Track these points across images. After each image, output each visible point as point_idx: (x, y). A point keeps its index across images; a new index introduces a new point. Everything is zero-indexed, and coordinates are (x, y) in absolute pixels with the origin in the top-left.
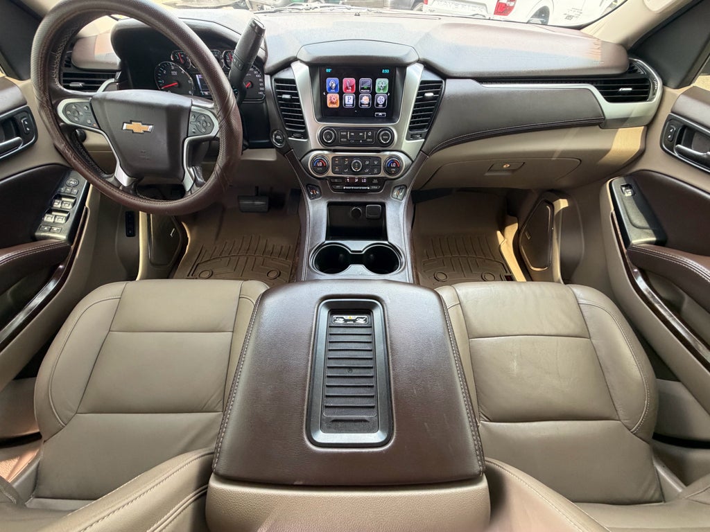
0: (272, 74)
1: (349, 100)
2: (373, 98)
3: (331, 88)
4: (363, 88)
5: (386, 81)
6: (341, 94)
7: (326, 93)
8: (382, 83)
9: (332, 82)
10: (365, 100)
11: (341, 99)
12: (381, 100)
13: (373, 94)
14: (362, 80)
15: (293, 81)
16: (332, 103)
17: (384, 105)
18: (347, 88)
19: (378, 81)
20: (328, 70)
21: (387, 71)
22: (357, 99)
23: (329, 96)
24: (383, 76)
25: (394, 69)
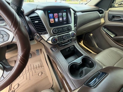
0: (28, 16)
1: (57, 20)
2: (63, 19)
3: (51, 17)
4: (60, 16)
5: (65, 13)
6: (54, 19)
7: (50, 19)
8: (64, 14)
9: (51, 15)
10: (61, 19)
11: (54, 20)
12: (65, 19)
13: (63, 17)
14: (59, 14)
15: (38, 16)
16: (52, 22)
17: (66, 20)
18: (55, 17)
19: (63, 13)
20: (49, 12)
21: (65, 10)
22: (59, 19)
23: (50, 20)
24: (65, 12)
25: (67, 10)
